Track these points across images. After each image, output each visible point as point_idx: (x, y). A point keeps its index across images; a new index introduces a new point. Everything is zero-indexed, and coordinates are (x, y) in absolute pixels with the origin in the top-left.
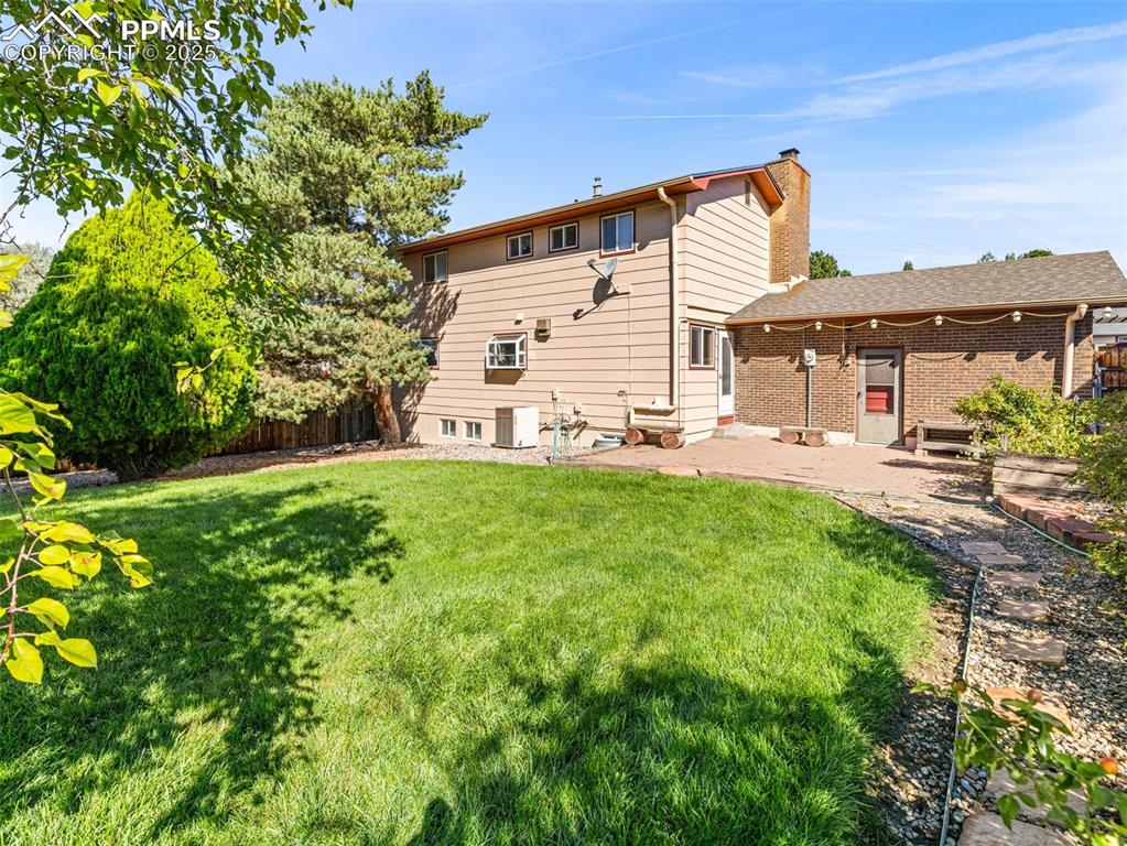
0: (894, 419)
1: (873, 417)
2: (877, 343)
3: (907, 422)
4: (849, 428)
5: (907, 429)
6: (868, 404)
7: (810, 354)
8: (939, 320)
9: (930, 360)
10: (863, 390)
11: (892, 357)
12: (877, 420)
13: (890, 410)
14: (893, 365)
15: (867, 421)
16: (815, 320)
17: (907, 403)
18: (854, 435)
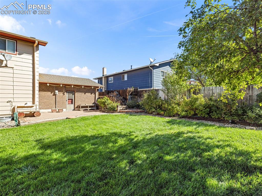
0: (73, 105)
1: (69, 105)
2: (70, 90)
3: (76, 106)
4: (65, 108)
5: (76, 107)
6: (68, 102)
7: (57, 91)
8: (83, 87)
9: (79, 94)
10: (67, 100)
11: (73, 93)
12: (70, 106)
13: (72, 103)
14: (73, 95)
15: (68, 106)
16: (60, 84)
17: (76, 102)
18: (66, 109)
